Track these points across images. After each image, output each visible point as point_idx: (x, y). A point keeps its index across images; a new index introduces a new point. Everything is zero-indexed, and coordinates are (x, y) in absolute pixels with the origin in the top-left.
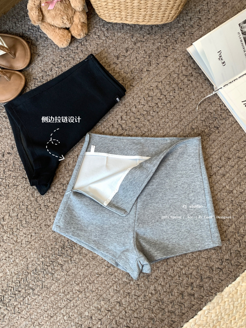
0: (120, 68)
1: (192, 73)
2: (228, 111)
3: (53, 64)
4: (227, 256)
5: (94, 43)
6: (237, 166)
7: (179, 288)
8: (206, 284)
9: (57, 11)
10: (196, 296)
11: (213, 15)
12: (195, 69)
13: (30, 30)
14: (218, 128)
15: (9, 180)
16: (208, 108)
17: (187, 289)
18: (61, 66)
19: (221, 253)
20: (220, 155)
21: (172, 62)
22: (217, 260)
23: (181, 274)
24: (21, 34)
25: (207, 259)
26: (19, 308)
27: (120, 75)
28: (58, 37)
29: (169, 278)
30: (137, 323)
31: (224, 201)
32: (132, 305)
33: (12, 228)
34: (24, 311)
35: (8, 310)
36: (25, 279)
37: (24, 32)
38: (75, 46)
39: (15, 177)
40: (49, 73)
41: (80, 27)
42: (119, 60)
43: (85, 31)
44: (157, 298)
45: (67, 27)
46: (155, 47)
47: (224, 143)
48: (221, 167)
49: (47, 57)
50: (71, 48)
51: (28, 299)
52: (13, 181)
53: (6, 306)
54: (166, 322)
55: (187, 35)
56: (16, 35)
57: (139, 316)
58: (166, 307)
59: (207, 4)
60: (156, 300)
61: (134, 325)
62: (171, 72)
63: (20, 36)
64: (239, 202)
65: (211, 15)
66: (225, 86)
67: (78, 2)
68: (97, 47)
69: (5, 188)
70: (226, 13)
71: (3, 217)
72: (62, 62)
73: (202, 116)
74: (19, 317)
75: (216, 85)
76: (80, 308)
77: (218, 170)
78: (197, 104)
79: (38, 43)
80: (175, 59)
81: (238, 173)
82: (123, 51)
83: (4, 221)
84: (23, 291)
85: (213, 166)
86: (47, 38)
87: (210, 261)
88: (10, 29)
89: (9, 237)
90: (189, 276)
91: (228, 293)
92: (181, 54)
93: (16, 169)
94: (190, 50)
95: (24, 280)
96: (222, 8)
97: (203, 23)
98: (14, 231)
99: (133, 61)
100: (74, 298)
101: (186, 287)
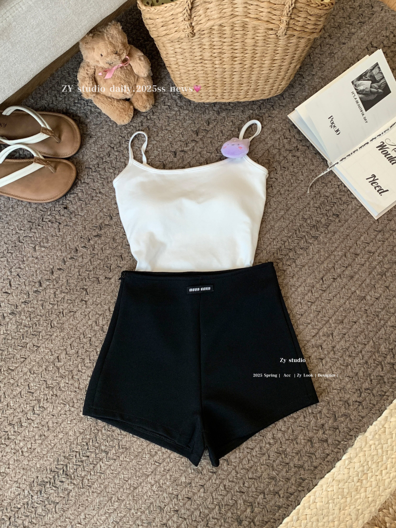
0: (202, 146)
1: (297, 146)
2: (349, 192)
3: (110, 147)
4: (367, 384)
5: (164, 116)
6: (367, 263)
7: (306, 433)
8: (342, 425)
9: (116, 80)
10: (330, 441)
11: (319, 70)
12: (301, 141)
13: (76, 104)
14: (338, 216)
15: (63, 306)
16: (323, 191)
17: (317, 433)
18: (122, 149)
19: (358, 380)
20: (344, 251)
21: (270, 134)
22: (354, 391)
23: (306, 413)
24: (64, 110)
25: (340, 390)
26: (88, 480)
27: (202, 155)
28: (117, 112)
29: (290, 420)
30: (253, 486)
31: (355, 312)
32: (244, 462)
33: (71, 371)
34: (96, 484)
35: (74, 484)
36: (94, 439)
37: (68, 108)
38: (138, 121)
39: (71, 300)
40: (106, 159)
41: (144, 97)
42: (199, 137)
43: (152, 102)
44: (277, 449)
45: (128, 97)
46: (246, 117)
47: (348, 235)
48: (347, 267)
49: (102, 138)
50: (134, 125)
51: (101, 466)
52: (69, 307)
53: (71, 479)
54: (293, 480)
55: (286, 97)
56: (59, 111)
57: (256, 476)
58: (290, 461)
59: (309, 56)
60: (276, 452)
61: (250, 489)
62: (270, 148)
63: (64, 113)
64: (375, 312)
65: (316, 70)
66: (342, 160)
67: (142, 67)
68: (168, 121)
69: (58, 317)
70: (336, 66)
71: (58, 357)
72: (122, 143)
73: (315, 201)
74: (89, 492)
75: (329, 160)
76: (173, 472)
77: (344, 271)
78: (308, 186)
79: (88, 120)
80: (274, 131)
81: (370, 273)
82: (203, 124)
83: (58, 362)
84: (93, 455)
85: (336, 266)
86: (100, 113)
87: (345, 393)
88: (49, 105)
89: (67, 383)
90: (318, 415)
91: (373, 434)
92: (281, 123)
93: (72, 290)
94: (292, 116)
95: (93, 441)
96: (329, 61)
97: (307, 81)
98: (75, 374)
99: (217, 136)
100: (164, 460)
101: (315, 431)
